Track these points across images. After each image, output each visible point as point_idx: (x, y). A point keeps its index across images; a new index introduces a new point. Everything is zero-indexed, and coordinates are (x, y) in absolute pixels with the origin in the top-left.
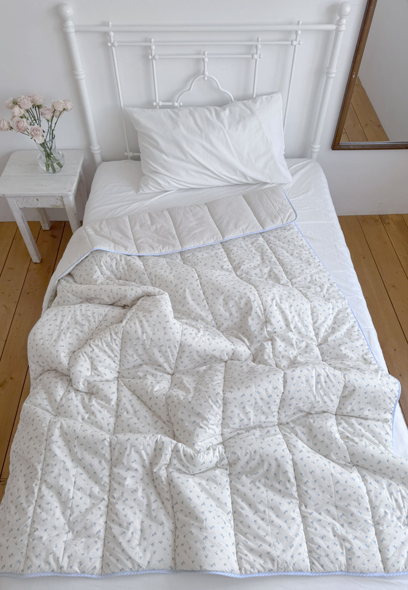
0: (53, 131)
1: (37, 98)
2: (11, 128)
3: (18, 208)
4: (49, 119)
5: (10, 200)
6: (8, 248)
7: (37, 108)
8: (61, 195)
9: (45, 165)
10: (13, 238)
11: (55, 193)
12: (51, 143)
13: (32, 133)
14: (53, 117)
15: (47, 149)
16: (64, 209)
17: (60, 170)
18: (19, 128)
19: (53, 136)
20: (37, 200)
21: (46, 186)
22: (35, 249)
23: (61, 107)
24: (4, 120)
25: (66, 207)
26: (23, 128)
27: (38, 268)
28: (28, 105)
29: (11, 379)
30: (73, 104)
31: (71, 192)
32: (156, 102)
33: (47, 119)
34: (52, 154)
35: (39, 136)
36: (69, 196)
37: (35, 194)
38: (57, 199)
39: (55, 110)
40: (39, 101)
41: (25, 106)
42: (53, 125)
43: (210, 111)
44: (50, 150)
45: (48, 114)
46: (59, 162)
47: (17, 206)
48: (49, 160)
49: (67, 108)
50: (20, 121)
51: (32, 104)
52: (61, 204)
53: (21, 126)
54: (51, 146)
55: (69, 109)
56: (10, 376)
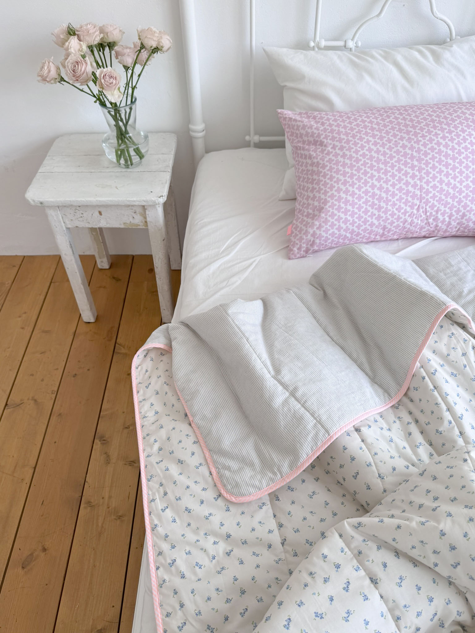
0: (133, 89)
1: (109, 29)
2: (62, 79)
3: (65, 229)
4: (129, 65)
5: (51, 213)
6: (42, 297)
7: (107, 49)
8: (144, 204)
9: (114, 151)
10: (50, 281)
11: (135, 199)
12: (128, 111)
13: (103, 81)
14: (135, 63)
15: (121, 124)
16: (146, 230)
17: (141, 163)
18: (78, 74)
19: (133, 100)
20: (100, 213)
21: (116, 188)
22: (88, 299)
23: (155, 39)
24: (49, 63)
25: (149, 227)
26: (85, 74)
27: (90, 330)
28: (94, 37)
29: (43, 552)
30: (171, 41)
31: (161, 198)
32: (314, 41)
33: (125, 65)
34: (128, 133)
35: (114, 87)
36: (157, 206)
37: (97, 201)
38: (135, 212)
39: (143, 47)
40: (113, 34)
41: (87, 38)
42: (135, 78)
43: (420, 52)
44: (126, 125)
45: (128, 55)
46: (139, 147)
47: (63, 224)
48: (121, 143)
49: (161, 45)
50: (81, 60)
51: (102, 35)
52: (142, 222)
53: (81, 70)
54: (127, 118)
55: (164, 49)
56: (42, 543)
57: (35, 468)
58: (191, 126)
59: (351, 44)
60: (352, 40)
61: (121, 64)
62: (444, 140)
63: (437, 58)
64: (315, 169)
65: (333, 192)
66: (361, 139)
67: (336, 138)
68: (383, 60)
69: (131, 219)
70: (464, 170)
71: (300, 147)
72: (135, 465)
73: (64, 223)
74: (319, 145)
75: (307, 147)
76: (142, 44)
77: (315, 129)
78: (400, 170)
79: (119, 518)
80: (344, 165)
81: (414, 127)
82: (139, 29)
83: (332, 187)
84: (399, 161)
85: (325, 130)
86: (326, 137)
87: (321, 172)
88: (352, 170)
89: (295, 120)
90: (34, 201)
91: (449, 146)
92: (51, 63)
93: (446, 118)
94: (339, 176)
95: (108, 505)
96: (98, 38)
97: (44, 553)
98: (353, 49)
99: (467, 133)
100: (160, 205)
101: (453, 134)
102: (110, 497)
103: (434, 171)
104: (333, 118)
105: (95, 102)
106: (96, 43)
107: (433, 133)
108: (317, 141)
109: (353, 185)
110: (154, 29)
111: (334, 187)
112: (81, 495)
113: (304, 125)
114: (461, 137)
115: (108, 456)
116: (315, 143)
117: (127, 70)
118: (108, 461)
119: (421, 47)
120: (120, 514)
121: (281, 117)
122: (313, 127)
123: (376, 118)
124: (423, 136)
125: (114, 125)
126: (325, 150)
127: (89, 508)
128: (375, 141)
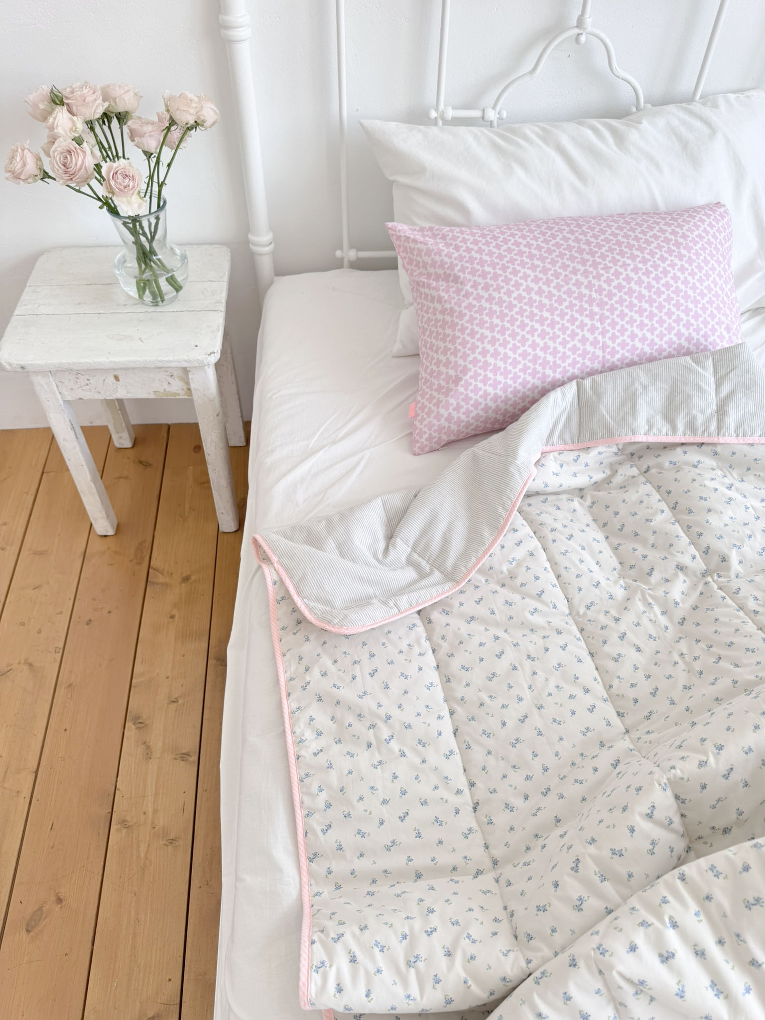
0: (161, 186)
1: (117, 92)
2: (46, 175)
3: (61, 402)
4: (152, 151)
5: (39, 381)
6: (30, 497)
7: (115, 122)
8: (185, 365)
9: (135, 280)
10: (40, 471)
11: (171, 359)
12: (153, 221)
13: (112, 183)
14: (162, 147)
15: (143, 239)
16: (191, 401)
17: (176, 297)
18: (72, 170)
19: (162, 204)
20: (117, 378)
21: (140, 339)
22: (102, 503)
23: (192, 111)
24: (23, 150)
25: (195, 398)
26: (83, 170)
27: (108, 549)
28: (94, 107)
29: (58, 903)
30: (218, 112)
31: (212, 355)
32: (437, 110)
33: (146, 150)
34: (156, 255)
35: (132, 192)
36: (206, 367)
37: (110, 362)
38: (171, 376)
39: (173, 122)
40: (124, 100)
41: (83, 110)
42: (163, 169)
43: (595, 130)
44: (151, 241)
45: (151, 136)
46: (173, 275)
47: (59, 396)
48: (145, 269)
49: (202, 118)
50: (75, 148)
51: (106, 104)
52: (183, 389)
53: (76, 164)
54: (153, 230)
55: (207, 124)
56: (55, 891)
57: (36, 772)
58: (251, 237)
59: (491, 115)
60: (494, 108)
61: (139, 147)
62: (637, 273)
63: (620, 139)
64: (448, 318)
65: (477, 355)
66: (515, 272)
67: (478, 270)
68: (540, 143)
69: (166, 386)
70: (665, 318)
71: (424, 283)
72: (189, 758)
73: (60, 393)
74: (452, 281)
75: (434, 284)
76: (171, 117)
77: (446, 255)
78: (573, 320)
79: (171, 843)
80: (491, 314)
81: (592, 253)
82: (166, 96)
83: (474, 348)
84: (571, 306)
85: (461, 258)
86: (463, 269)
87: (457, 324)
88: (503, 321)
89: (415, 241)
90: (10, 364)
91: (643, 282)
92: (26, 151)
93: (637, 239)
94: (483, 331)
95: (153, 823)
96: (101, 108)
97: (60, 906)
98: (495, 123)
99: (668, 262)
100: (211, 366)
101: (650, 263)
102: (155, 811)
103: (622, 320)
104: (472, 239)
105: (101, 208)
106: (98, 116)
107: (620, 263)
108: (449, 275)
109: (504, 344)
110: (191, 96)
111: (478, 347)
112: (110, 810)
113: (428, 249)
114: (660, 269)
115: (148, 748)
116: (446, 277)
117: (150, 157)
118: (148, 754)
119: (594, 122)
120: (172, 837)
121: (393, 235)
122: (443, 253)
123: (536, 239)
124: (606, 268)
125: (133, 243)
126: (462, 290)
127: (124, 830)
128: (536, 276)
